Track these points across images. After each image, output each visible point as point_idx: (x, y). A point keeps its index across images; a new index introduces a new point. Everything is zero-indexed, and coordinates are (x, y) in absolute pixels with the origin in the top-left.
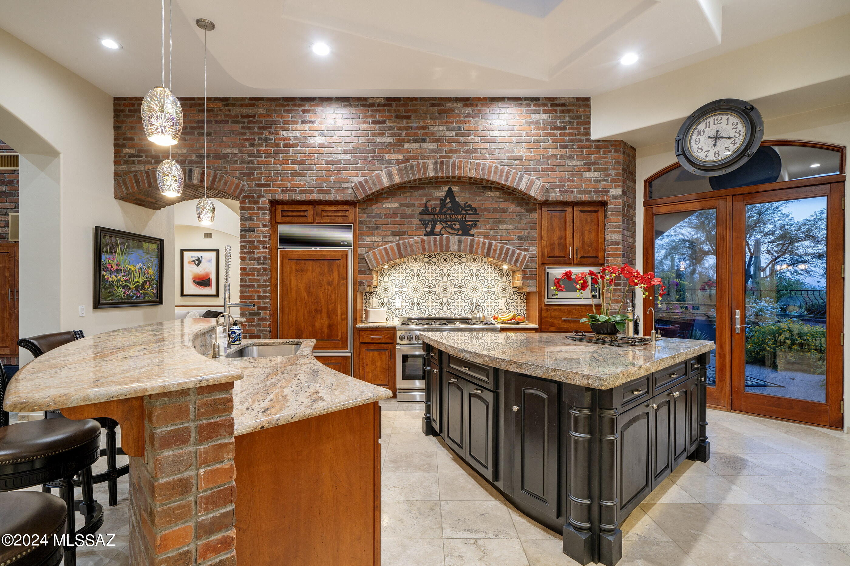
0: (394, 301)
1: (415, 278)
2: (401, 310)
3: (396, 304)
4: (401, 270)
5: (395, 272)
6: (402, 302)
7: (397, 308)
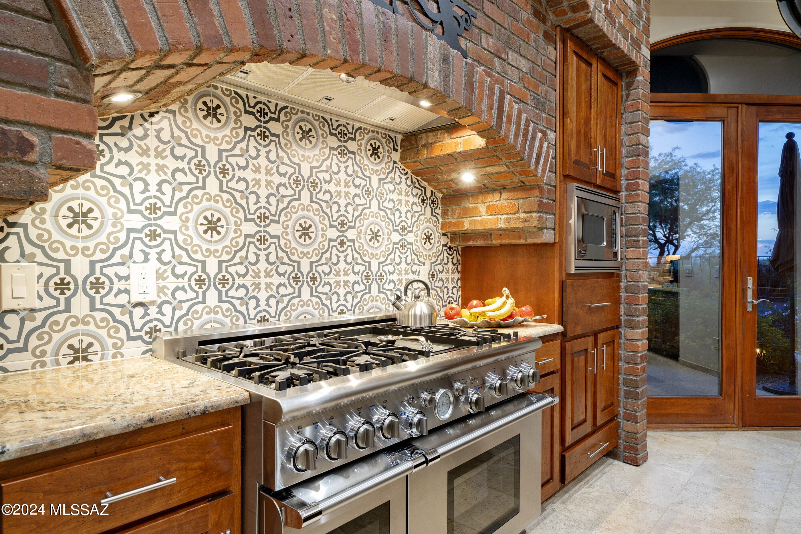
0: (122, 271)
1: (213, 185)
2: (153, 311)
3: (134, 285)
4: (152, 142)
5: (124, 143)
6: (160, 276)
7: (136, 299)
